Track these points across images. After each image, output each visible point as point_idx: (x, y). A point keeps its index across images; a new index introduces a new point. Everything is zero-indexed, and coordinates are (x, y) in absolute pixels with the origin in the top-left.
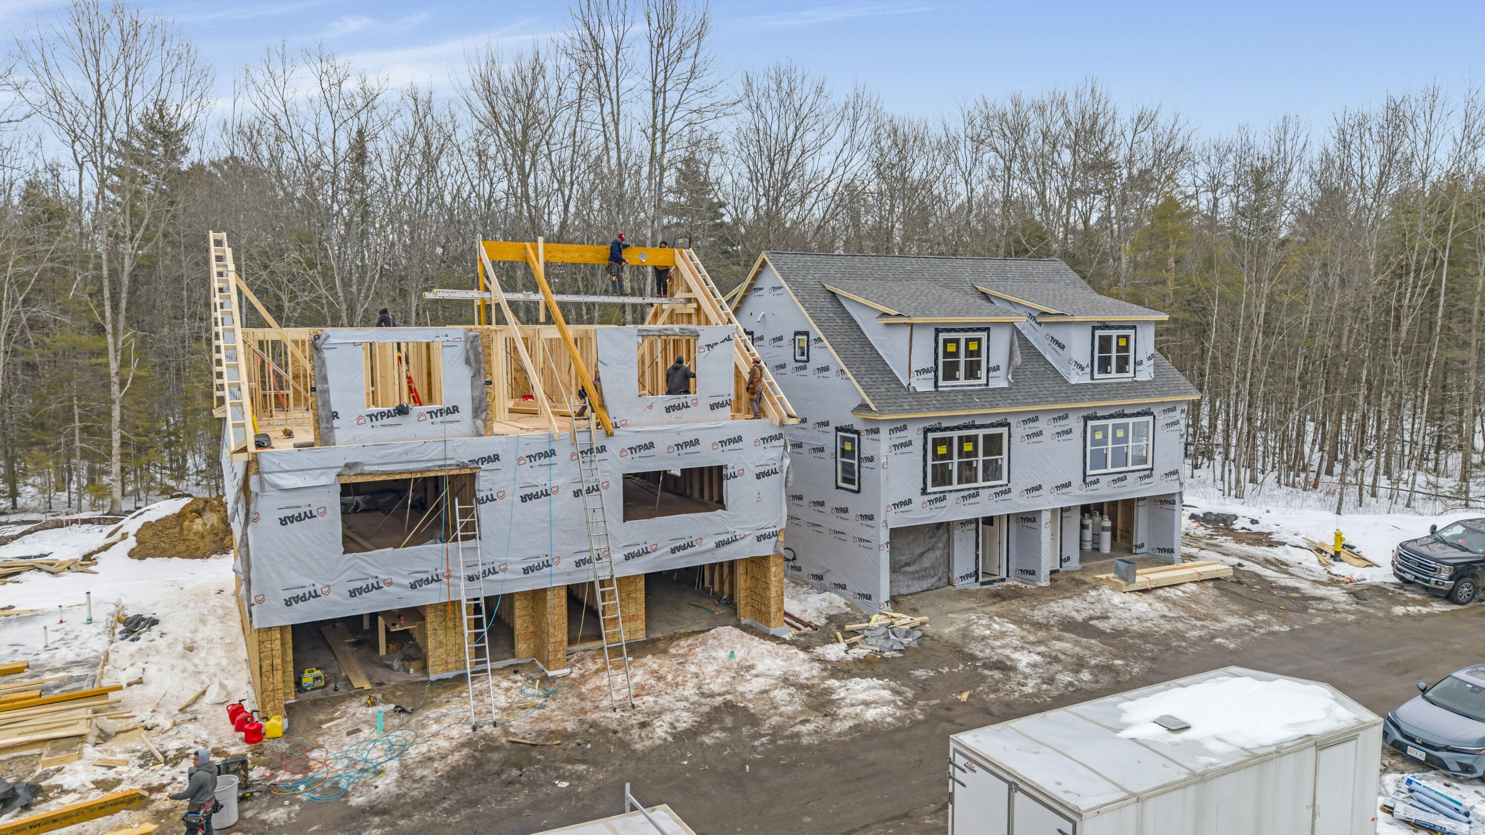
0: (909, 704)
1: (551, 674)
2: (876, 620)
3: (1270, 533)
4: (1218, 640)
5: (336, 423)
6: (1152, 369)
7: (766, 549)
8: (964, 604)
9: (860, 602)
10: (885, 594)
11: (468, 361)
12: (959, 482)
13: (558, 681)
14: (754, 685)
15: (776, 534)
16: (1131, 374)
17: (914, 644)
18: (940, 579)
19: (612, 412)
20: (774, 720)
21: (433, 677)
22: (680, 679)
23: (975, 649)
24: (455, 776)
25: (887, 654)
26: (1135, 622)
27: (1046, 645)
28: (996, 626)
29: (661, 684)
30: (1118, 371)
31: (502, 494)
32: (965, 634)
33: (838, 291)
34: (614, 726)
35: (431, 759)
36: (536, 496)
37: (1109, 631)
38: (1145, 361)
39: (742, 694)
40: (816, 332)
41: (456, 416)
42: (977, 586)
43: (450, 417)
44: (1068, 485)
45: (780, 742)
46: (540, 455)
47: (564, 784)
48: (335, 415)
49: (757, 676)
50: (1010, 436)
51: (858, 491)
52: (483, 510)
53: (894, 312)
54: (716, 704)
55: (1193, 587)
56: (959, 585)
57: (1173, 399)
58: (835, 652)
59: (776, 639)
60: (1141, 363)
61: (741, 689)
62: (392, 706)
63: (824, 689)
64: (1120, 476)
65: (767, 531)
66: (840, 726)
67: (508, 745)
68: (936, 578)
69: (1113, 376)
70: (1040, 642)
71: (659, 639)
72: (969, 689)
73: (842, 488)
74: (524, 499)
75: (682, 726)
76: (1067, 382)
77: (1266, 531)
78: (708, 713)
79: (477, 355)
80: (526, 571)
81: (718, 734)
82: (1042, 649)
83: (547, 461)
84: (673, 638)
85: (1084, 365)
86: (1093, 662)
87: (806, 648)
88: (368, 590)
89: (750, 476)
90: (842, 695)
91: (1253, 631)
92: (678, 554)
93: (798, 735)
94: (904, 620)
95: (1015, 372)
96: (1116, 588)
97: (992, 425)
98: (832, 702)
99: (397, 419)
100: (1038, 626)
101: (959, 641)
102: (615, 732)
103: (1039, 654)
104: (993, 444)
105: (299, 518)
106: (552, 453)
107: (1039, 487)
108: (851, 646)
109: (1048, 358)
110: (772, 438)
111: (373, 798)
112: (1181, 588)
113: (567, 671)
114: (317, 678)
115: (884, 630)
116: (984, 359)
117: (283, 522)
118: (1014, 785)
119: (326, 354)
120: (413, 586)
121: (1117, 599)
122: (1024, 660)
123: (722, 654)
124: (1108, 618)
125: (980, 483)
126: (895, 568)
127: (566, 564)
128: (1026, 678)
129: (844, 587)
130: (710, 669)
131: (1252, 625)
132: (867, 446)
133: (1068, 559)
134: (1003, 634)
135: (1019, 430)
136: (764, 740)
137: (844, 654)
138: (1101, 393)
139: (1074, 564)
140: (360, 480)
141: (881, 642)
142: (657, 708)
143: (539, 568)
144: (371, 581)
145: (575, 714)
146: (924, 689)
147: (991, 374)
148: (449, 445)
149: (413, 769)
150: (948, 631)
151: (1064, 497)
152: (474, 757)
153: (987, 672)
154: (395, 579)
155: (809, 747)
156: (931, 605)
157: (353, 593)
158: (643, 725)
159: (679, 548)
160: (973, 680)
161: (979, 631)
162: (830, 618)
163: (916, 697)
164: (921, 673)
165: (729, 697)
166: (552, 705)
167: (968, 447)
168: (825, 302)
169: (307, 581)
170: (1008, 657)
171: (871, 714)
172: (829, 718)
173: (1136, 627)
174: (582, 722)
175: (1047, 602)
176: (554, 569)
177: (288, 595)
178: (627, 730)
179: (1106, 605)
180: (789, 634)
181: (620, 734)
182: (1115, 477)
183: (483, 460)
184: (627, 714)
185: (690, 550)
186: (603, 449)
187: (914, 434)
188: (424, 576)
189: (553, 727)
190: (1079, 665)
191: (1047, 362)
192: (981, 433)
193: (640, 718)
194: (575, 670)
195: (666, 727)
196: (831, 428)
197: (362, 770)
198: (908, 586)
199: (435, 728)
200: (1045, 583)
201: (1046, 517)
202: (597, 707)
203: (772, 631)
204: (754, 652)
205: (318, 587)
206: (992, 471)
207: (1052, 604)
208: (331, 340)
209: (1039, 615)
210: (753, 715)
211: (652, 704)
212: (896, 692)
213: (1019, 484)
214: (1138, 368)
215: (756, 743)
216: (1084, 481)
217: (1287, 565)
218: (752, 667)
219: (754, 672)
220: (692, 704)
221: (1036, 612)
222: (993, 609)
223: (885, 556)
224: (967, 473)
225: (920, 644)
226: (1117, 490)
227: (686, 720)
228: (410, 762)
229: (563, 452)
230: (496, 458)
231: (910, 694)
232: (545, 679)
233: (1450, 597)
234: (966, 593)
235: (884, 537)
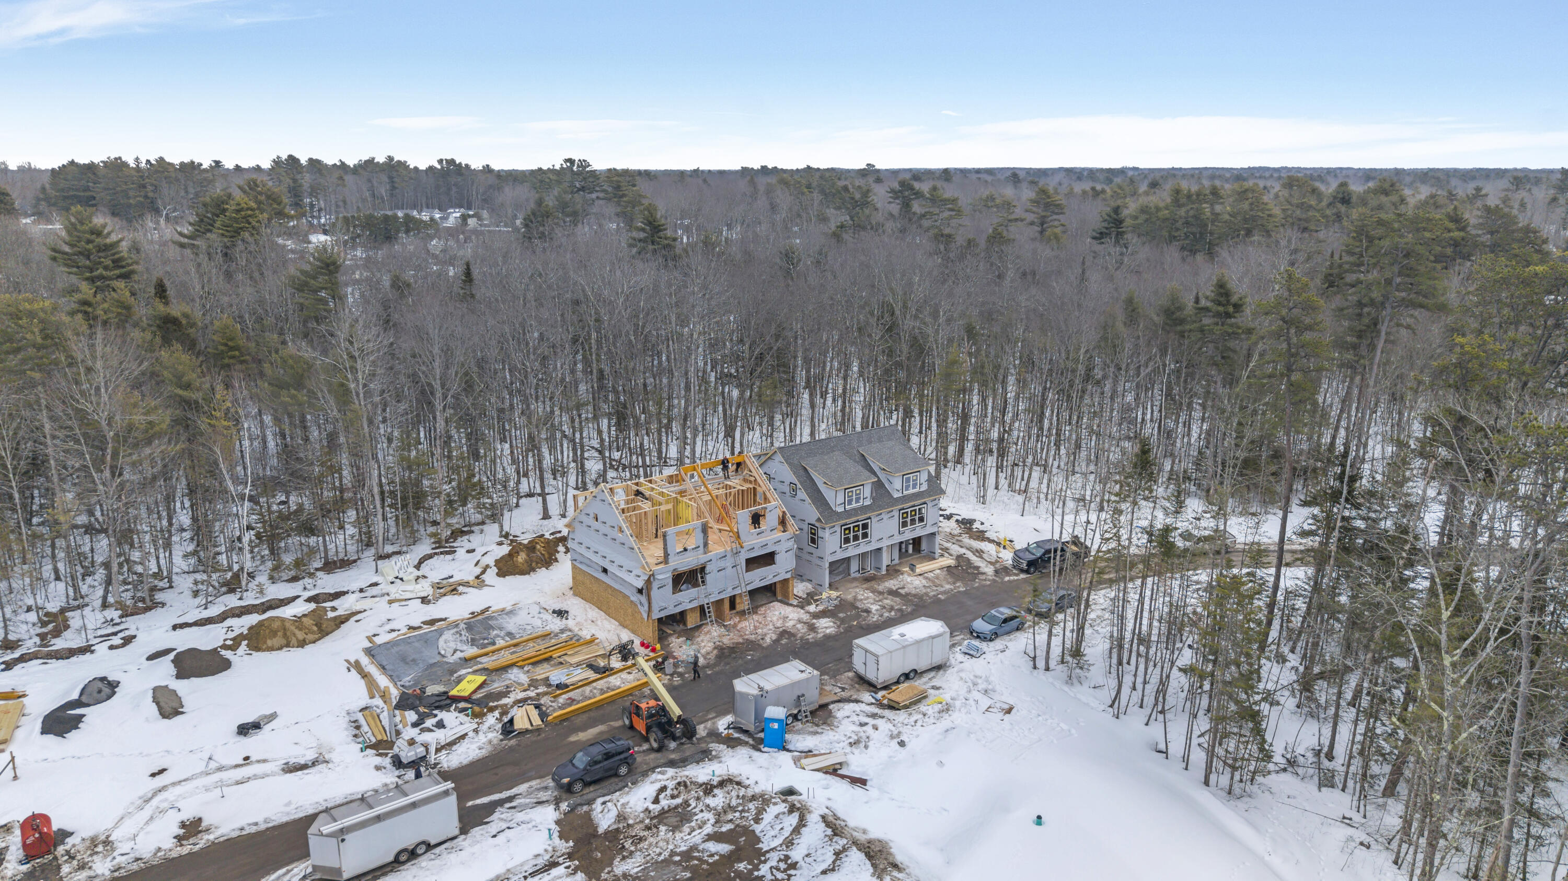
0: (839, 627)
2: (824, 595)
3: (987, 531)
4: (939, 596)
5: (673, 557)
7: (788, 576)
8: (854, 584)
9: (818, 587)
10: (827, 585)
12: (853, 542)
13: (729, 626)
14: (790, 623)
15: (790, 568)
16: (918, 489)
17: (838, 604)
18: (846, 575)
19: (742, 539)
20: (800, 635)
21: (689, 627)
22: (766, 622)
23: (859, 604)
24: (718, 657)
25: (830, 608)
26: (913, 589)
27: (882, 601)
28: (865, 594)
29: (762, 624)
30: (913, 489)
31: (712, 571)
32: (855, 598)
33: (806, 466)
34: (753, 639)
36: (722, 570)
37: (904, 594)
38: (924, 483)
39: (788, 627)
40: (799, 486)
42: (859, 577)
43: (698, 550)
44: (893, 536)
45: (804, 641)
46: (723, 557)
47: (750, 659)
48: (669, 555)
49: (790, 620)
50: (871, 523)
51: (818, 551)
52: (707, 576)
54: (781, 631)
55: (938, 571)
56: (853, 575)
58: (812, 608)
59: (791, 605)
60: (922, 484)
61: (786, 624)
63: (812, 623)
64: (914, 529)
65: (788, 570)
66: (820, 635)
67: (727, 648)
68: (846, 578)
69: (911, 491)
70: (880, 600)
72: (857, 620)
73: (810, 545)
74: (718, 571)
76: (893, 497)
77: (985, 529)
78: (780, 634)
79: (705, 529)
80: (718, 594)
81: (785, 640)
82: (880, 603)
83: (725, 559)
84: (761, 608)
85: (900, 490)
86: (896, 608)
87: (802, 608)
88: (678, 605)
89: (783, 552)
90: (818, 625)
91: (953, 591)
92: (760, 582)
93: (808, 639)
94: (834, 594)
95: (873, 498)
96: (909, 575)
97: (865, 520)
98: (815, 627)
100: (881, 593)
101: (853, 601)
102: (755, 641)
103: (879, 605)
104: (865, 526)
105: (662, 587)
106: (726, 556)
107: (882, 539)
108: (817, 606)
109: (887, 487)
110: (790, 538)
112: (934, 572)
113: (730, 622)
115: (827, 599)
116: (862, 495)
117: (658, 589)
118: (866, 651)
119: (667, 538)
120: (687, 603)
121: (909, 579)
122: (874, 608)
123: (776, 612)
124: (904, 588)
125: (861, 541)
126: (830, 573)
127: (730, 589)
128: (876, 617)
129: (811, 581)
130: (775, 619)
132: (821, 533)
133: (894, 560)
134: (868, 597)
135: (874, 520)
136: (799, 641)
137: (815, 609)
138: (906, 500)
139: (897, 561)
140: (676, 573)
141: (827, 603)
142: (764, 634)
143: (722, 592)
144: (679, 602)
145: (740, 637)
146: (843, 621)
147: (865, 500)
148: (698, 559)
150: (849, 597)
151: (892, 540)
152: (719, 651)
153: (862, 614)
154: (683, 601)
155: (812, 643)
156: (843, 587)
157: (675, 607)
159: (760, 580)
160: (858, 616)
161: (860, 597)
163: (841, 624)
164: (841, 615)
165: (784, 628)
167: (856, 529)
168: (802, 472)
170: (869, 607)
171: (828, 631)
172: (816, 633)
173: (913, 592)
174: (743, 639)
175: (884, 582)
176: (726, 592)
177: (659, 610)
179: (904, 582)
180: (795, 602)
182: (912, 530)
183: (707, 562)
185: (764, 580)
186: (740, 552)
187: (838, 529)
188: (692, 599)
189: (736, 641)
190: (892, 609)
192: (861, 523)
193: (761, 637)
196: (807, 524)
198: (835, 581)
199: (702, 644)
200: (884, 572)
201: (884, 549)
202: (745, 634)
203: (791, 602)
204: (787, 611)
205: (667, 606)
206: (865, 535)
207: (886, 582)
208: (668, 534)
209: (881, 588)
210: (793, 633)
211: (762, 631)
212: (834, 622)
213: (874, 539)
214: (921, 486)
217: (982, 552)
218: (787, 616)
219: (789, 618)
220: (774, 631)
222: (864, 587)
223: (827, 572)
224: (856, 538)
225: (840, 603)
226: (912, 535)
227: (774, 637)
229: (729, 555)
230: (710, 560)
231: (839, 623)
232: (724, 625)
233: (1027, 572)
234: (855, 579)
235: (827, 565)
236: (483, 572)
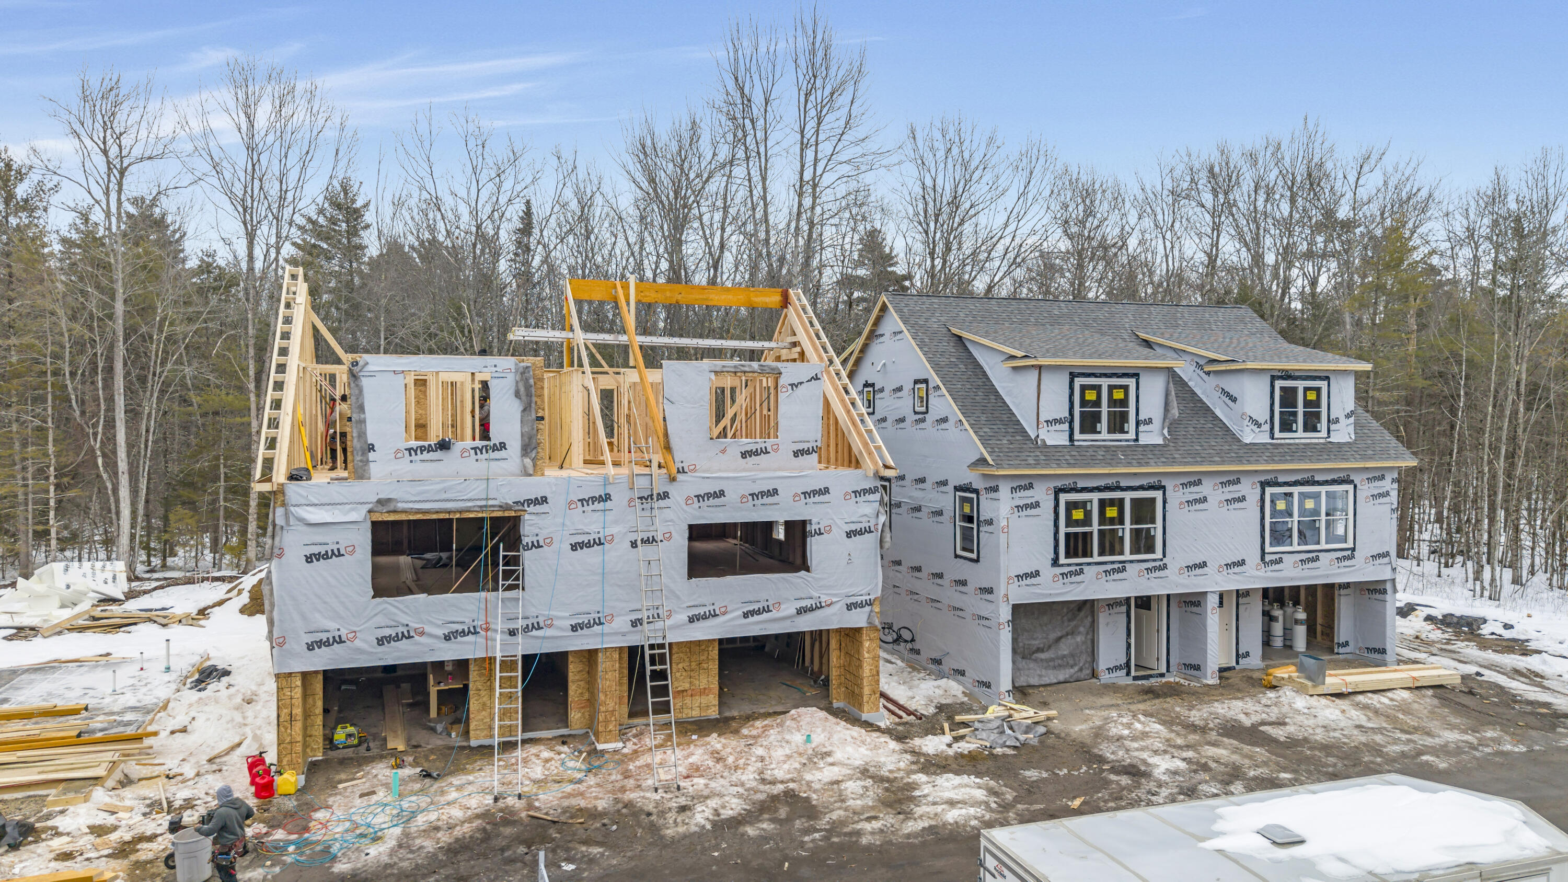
0: (1006, 807)
1: (600, 747)
2: (994, 711)
3: (1527, 641)
4: (1424, 758)
5: (372, 456)
6: (1351, 429)
7: (858, 619)
8: (1106, 700)
9: (979, 691)
10: (1005, 683)
11: (517, 394)
12: (1101, 553)
13: (607, 756)
14: (824, 774)
15: (870, 603)
16: (1324, 434)
17: (1035, 742)
18: (1081, 670)
19: (678, 456)
20: (835, 816)
21: (474, 743)
22: (741, 762)
23: (1107, 751)
24: (457, 849)
25: (998, 751)
26: (1319, 730)
27: (1196, 751)
28: (1138, 726)
29: (718, 766)
30: (1306, 430)
31: (550, 541)
32: (1099, 734)
33: (964, 334)
34: (650, 807)
35: (437, 829)
36: (588, 545)
37: (1282, 739)
38: (1342, 419)
39: (809, 784)
40: (935, 380)
41: (502, 453)
42: (1129, 681)
43: (497, 454)
44: (1242, 563)
45: (835, 840)
46: (593, 499)
47: (570, 867)
48: (371, 448)
49: (832, 764)
50: (1165, 502)
51: (977, 561)
52: (528, 557)
53: (1020, 354)
54: (775, 792)
55: (1406, 694)
56: (1105, 678)
57: (1380, 464)
58: (933, 745)
59: (869, 726)
60: (1337, 421)
61: (808, 777)
62: (418, 770)
63: (908, 783)
64: (1310, 555)
65: (859, 599)
66: (912, 826)
67: (526, 820)
68: (1076, 668)
69: (1300, 435)
70: (1188, 747)
71: (733, 718)
72: (1085, 794)
73: (961, 557)
74: (574, 547)
75: (727, 813)
76: (1239, 441)
77: (1523, 637)
78: (763, 802)
79: (528, 387)
80: (574, 628)
81: (765, 826)
82: (1190, 754)
83: (601, 506)
84: (749, 718)
85: (1261, 421)
86: (1252, 773)
87: (900, 738)
88: (397, 638)
89: (838, 533)
90: (926, 792)
91: (1476, 749)
92: (751, 619)
93: (859, 833)
94: (1026, 713)
95: (1173, 426)
96: (1301, 690)
97: (1142, 488)
98: (912, 799)
99: (438, 454)
101: (1088, 741)
102: (649, 814)
103: (1184, 760)
104: (1144, 510)
105: (326, 556)
106: (607, 498)
107: (1203, 565)
108: (957, 739)
109: (1218, 412)
110: (865, 491)
111: (359, 865)
112: (1389, 694)
113: (620, 745)
114: (350, 736)
115: (998, 723)
116: (1132, 409)
117: (309, 559)
119: (365, 382)
120: (447, 638)
121: (1301, 702)
122: (1163, 765)
123: (797, 738)
124: (1285, 724)
125: (1127, 556)
126: (1020, 653)
127: (621, 623)
128: (1160, 786)
129: (962, 673)
130: (779, 753)
131: (1475, 742)
132: (987, 508)
133: (1247, 654)
134: (1145, 735)
135: (1176, 495)
136: (817, 835)
137: (945, 747)
138: (1283, 455)
139: (1255, 660)
140: (392, 518)
141: (993, 736)
142: (705, 793)
143: (589, 626)
144: (401, 629)
145: (613, 792)
146: (1029, 790)
147: (1142, 428)
148: (492, 484)
149: (414, 838)
150: (1079, 728)
151: (1236, 577)
152: (484, 830)
153: (1113, 777)
154: (428, 629)
155: (868, 848)
156: (1066, 699)
157: (381, 641)
158: (683, 809)
159: (752, 613)
160: (1093, 785)
161: (1116, 730)
162: (941, 708)
163: (1017, 800)
164: (1032, 774)
165: (792, 785)
166: (592, 780)
167: (1112, 512)
168: (950, 347)
169: (332, 625)
170: (1144, 762)
171: (952, 815)
172: (901, 816)
173: (1320, 736)
174: (617, 801)
175: (1210, 702)
176: (606, 628)
177: (310, 639)
178: (662, 813)
179: (1285, 709)
180: (886, 720)
181: (654, 818)
182: (1304, 556)
183: (530, 502)
184: (668, 796)
185: (765, 616)
186: (665, 496)
187: (1042, 494)
188: (459, 627)
189: (583, 804)
191: (1216, 418)
192: (1128, 496)
193: (683, 801)
194: (630, 745)
195: (708, 813)
196: (950, 488)
197: (362, 836)
198: (1040, 676)
199: (453, 795)
200: (1211, 680)
201: (1213, 601)
202: (639, 786)
203: (865, 716)
204: (836, 737)
205: (343, 632)
206: (1143, 543)
207: (1216, 704)
208: (370, 368)
209: (1196, 716)
210: (814, 807)
211: (701, 787)
212: (992, 792)
213: (1177, 558)
214: (1333, 427)
215: (806, 839)
216: (1263, 559)
217: (1542, 677)
218: (828, 754)
219: (830, 760)
220: (747, 790)
221: (1193, 712)
222: (1141, 706)
223: (1006, 636)
224: (1110, 544)
225: (1041, 742)
226: (1307, 573)
227: (734, 807)
228: (413, 829)
229: (620, 497)
230: (544, 500)
231: (1009, 796)
232: (593, 753)
234: (1113, 688)
235: (1005, 613)
236: (220, 603)
